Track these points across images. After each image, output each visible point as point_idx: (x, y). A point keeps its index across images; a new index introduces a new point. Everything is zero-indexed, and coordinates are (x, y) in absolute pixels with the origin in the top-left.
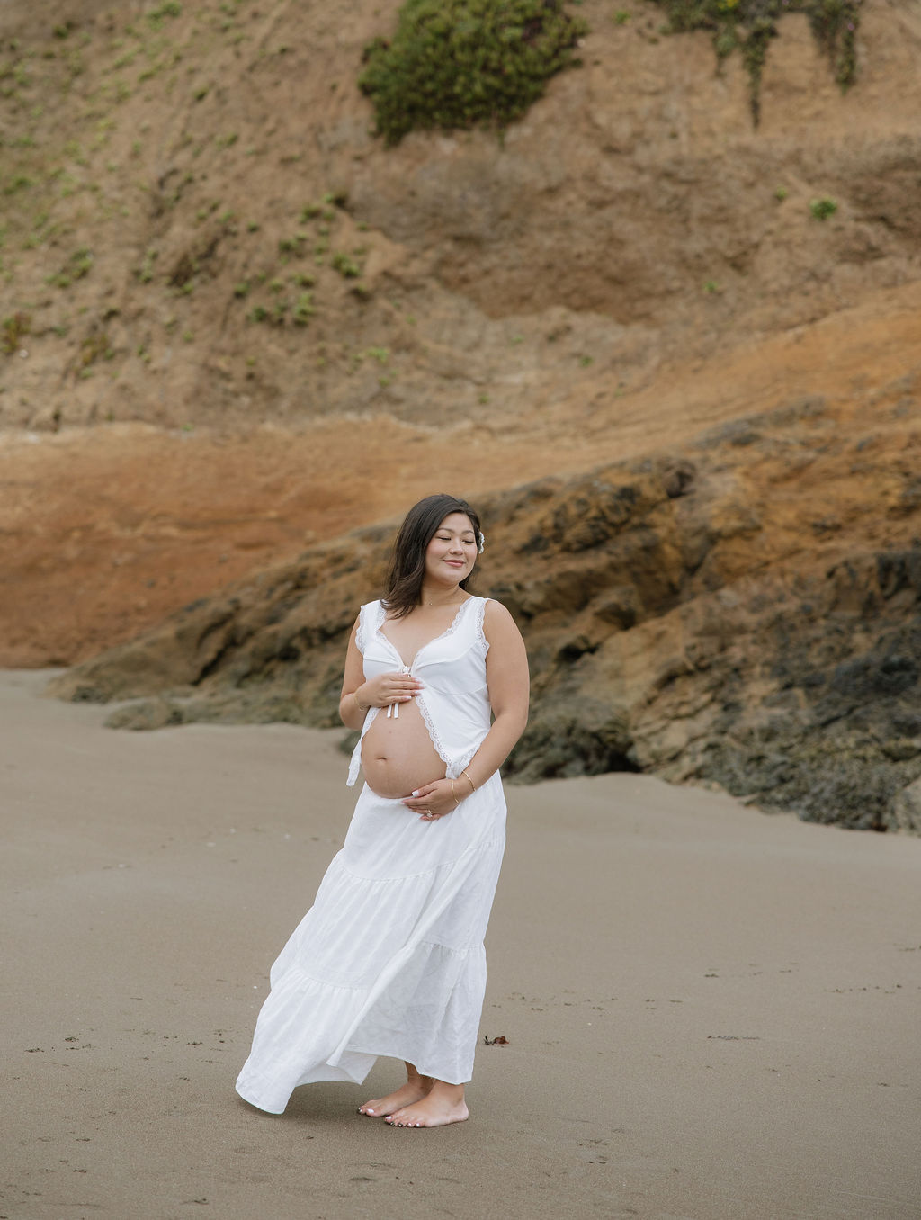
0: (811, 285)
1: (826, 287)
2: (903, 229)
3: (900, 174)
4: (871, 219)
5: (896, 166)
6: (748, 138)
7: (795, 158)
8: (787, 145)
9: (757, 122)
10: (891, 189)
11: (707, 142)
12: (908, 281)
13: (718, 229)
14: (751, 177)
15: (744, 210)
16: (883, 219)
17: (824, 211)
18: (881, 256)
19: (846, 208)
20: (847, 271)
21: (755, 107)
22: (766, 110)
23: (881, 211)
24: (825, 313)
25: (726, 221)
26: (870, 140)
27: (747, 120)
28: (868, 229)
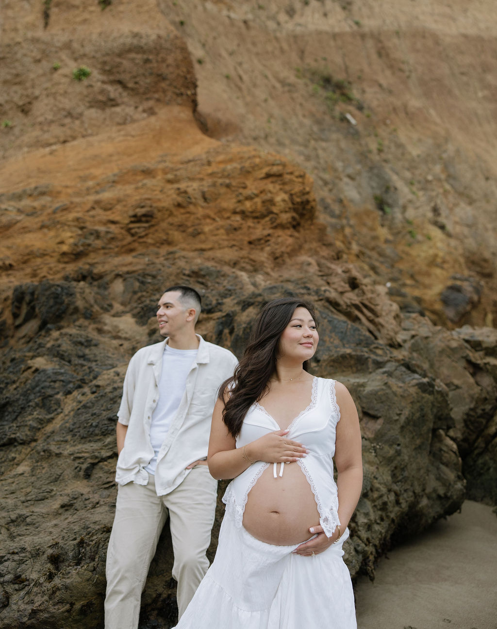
0: (68, 121)
1: (77, 122)
2: (132, 89)
3: (133, 55)
4: (112, 82)
5: (130, 50)
6: (40, 33)
7: (68, 46)
8: (63, 38)
9: (46, 25)
10: (126, 64)
11: (13, 35)
12: (133, 121)
13: (15, 88)
14: (39, 57)
15: (32, 76)
16: (120, 82)
17: (82, 75)
18: (117, 105)
19: (96, 74)
20: (93, 113)
21: (46, 15)
22: (53, 18)
23: (118, 77)
24: (74, 138)
25: (20, 83)
26: (115, 34)
27: (40, 23)
28: (109, 88)
